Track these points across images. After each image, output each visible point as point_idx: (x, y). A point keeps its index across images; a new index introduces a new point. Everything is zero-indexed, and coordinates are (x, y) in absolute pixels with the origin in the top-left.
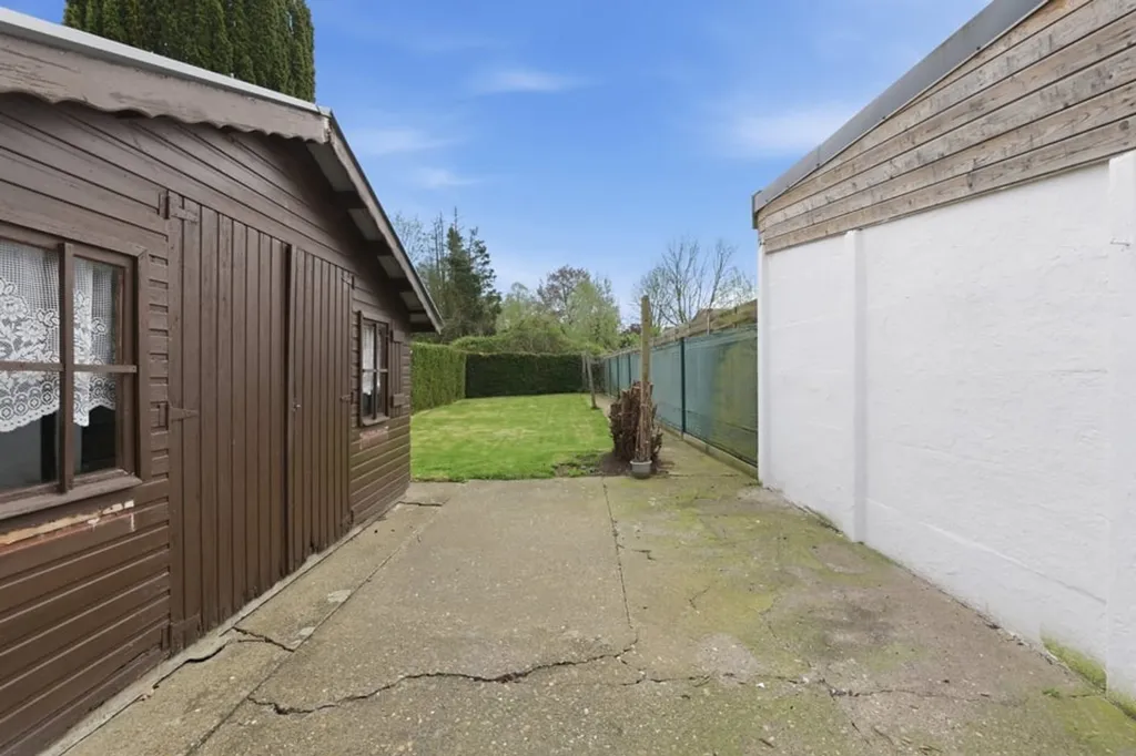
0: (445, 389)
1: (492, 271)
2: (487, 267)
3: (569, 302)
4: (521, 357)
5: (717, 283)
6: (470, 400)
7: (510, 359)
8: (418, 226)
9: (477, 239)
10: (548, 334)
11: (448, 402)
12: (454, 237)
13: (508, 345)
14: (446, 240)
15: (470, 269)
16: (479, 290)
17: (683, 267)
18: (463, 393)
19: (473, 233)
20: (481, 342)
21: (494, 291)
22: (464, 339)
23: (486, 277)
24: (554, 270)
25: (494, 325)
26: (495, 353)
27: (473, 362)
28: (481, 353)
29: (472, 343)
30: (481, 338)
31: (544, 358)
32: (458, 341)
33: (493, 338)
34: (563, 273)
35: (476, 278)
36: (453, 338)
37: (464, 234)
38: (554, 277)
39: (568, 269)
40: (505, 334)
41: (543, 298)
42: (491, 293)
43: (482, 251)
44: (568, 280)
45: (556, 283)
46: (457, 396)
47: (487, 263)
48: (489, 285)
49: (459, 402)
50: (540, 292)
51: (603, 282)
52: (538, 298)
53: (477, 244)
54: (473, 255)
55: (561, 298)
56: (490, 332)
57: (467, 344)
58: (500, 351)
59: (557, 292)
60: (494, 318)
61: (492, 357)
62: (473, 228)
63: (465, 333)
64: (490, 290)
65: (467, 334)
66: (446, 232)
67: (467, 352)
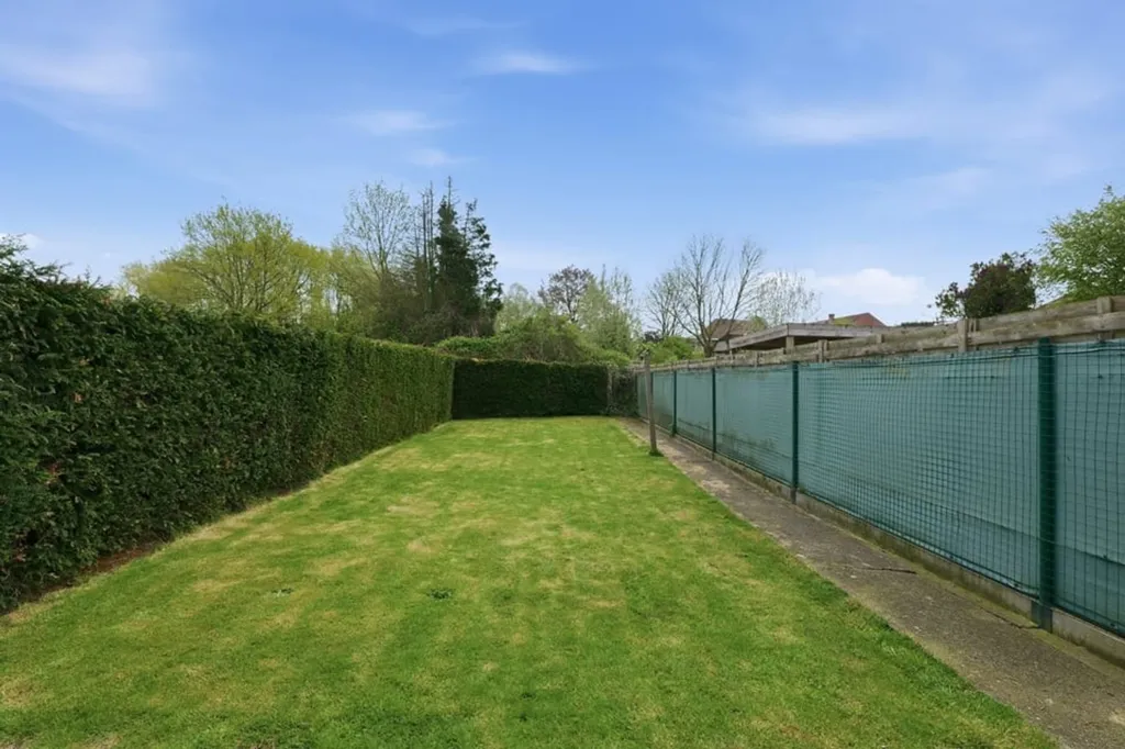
0: (421, 410)
1: (493, 256)
2: (487, 251)
3: (573, 304)
4: (529, 367)
5: (741, 290)
6: (456, 424)
7: (512, 368)
8: (402, 200)
9: (475, 215)
10: (563, 338)
11: (426, 428)
12: (447, 213)
13: (510, 350)
14: (436, 217)
15: (464, 252)
16: (475, 280)
17: (705, 270)
18: (448, 413)
19: (471, 208)
20: (475, 345)
21: (494, 281)
22: (452, 339)
23: (486, 264)
24: (558, 269)
25: (492, 324)
26: (492, 360)
27: (463, 370)
28: (476, 360)
29: (465, 344)
30: (476, 340)
31: (558, 368)
32: (446, 342)
33: (492, 340)
34: (567, 273)
35: (472, 264)
36: (440, 338)
37: (460, 210)
38: (557, 278)
39: (573, 269)
40: (507, 336)
41: (545, 300)
42: (490, 283)
43: (481, 231)
44: (572, 281)
45: (559, 285)
46: (440, 418)
47: (486, 246)
48: (487, 273)
49: (441, 426)
50: (541, 294)
51: (623, 280)
52: (539, 300)
53: (475, 222)
54: (469, 235)
55: (563, 301)
56: (488, 331)
57: (457, 347)
58: (502, 357)
59: (560, 294)
60: (493, 315)
61: (490, 364)
62: (471, 201)
63: (455, 332)
64: (489, 280)
65: (457, 333)
66: (436, 208)
67: (456, 357)
